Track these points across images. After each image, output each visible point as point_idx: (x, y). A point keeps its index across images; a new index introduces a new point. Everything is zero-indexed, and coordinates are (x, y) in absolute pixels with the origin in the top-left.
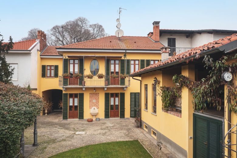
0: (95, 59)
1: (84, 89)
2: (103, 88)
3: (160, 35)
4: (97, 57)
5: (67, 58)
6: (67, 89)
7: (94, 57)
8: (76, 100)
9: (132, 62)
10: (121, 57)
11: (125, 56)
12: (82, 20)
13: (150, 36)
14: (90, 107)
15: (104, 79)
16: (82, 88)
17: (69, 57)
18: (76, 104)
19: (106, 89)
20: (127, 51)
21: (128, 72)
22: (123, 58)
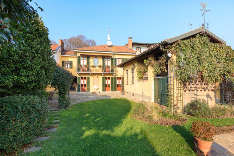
0: (96, 57)
1: (90, 74)
2: (101, 74)
3: (133, 45)
4: (97, 56)
5: (80, 55)
6: (80, 74)
7: (96, 55)
8: (85, 81)
9: (118, 60)
10: (111, 56)
11: (114, 56)
12: (82, 37)
13: (126, 46)
14: (93, 85)
15: (102, 68)
16: (89, 74)
17: (81, 55)
18: (85, 83)
19: (103, 74)
20: (115, 53)
21: (116, 65)
22: (112, 57)
